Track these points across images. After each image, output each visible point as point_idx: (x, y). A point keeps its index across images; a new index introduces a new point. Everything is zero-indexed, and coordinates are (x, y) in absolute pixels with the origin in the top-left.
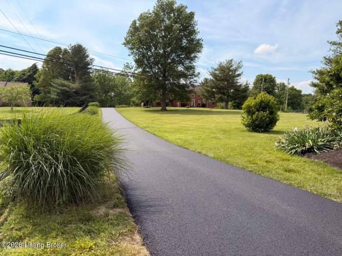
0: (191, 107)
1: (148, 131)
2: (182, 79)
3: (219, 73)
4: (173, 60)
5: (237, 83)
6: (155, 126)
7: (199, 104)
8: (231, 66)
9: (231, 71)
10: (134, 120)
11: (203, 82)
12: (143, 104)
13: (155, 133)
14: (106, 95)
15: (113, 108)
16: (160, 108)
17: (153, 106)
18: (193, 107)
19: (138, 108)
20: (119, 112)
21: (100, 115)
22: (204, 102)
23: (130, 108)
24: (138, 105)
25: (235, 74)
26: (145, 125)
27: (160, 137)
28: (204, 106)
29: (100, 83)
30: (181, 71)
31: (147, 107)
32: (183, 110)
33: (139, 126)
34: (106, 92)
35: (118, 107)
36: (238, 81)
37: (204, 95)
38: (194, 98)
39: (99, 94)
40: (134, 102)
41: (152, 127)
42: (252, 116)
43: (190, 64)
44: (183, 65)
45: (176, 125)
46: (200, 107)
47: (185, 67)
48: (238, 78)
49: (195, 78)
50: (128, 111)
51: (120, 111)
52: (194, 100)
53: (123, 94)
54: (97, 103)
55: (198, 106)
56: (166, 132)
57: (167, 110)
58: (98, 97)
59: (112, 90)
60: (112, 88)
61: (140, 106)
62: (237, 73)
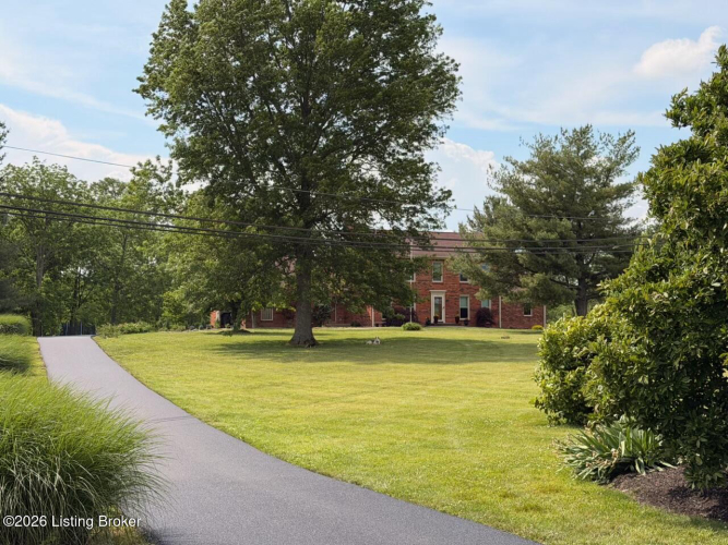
0: (428, 324)
1: (224, 430)
2: (376, 215)
3: (538, 184)
4: (339, 139)
5: (620, 222)
6: (254, 411)
7: (464, 312)
8: (586, 156)
9: (591, 172)
10: (176, 388)
11: (483, 212)
12: (216, 316)
13: (247, 436)
14: (55, 277)
15: (86, 338)
16: (286, 334)
17: (260, 324)
18: (437, 323)
19: (197, 336)
20: (114, 355)
21: (38, 371)
22: (487, 304)
23: (162, 336)
24: (192, 322)
25: (605, 185)
26: (216, 409)
27: (261, 447)
28: (484, 319)
29: (30, 227)
30: (371, 183)
31: (237, 331)
32: (385, 343)
33: (193, 414)
34: (53, 265)
35: (110, 334)
36: (625, 214)
37: (477, 274)
38: (441, 286)
39: (23, 276)
40: (177, 309)
41: (246, 416)
42: (563, 375)
43: (410, 156)
44: (380, 158)
45: (334, 406)
46: (466, 324)
47: (387, 164)
48: (623, 201)
49: (432, 212)
50: (153, 350)
51: (121, 349)
52: (438, 295)
53: (129, 273)
54: (19, 319)
55: (460, 319)
56: (288, 431)
57: (313, 344)
58: (20, 290)
59: (84, 256)
60: (81, 248)
61: (206, 325)
62: (617, 181)
